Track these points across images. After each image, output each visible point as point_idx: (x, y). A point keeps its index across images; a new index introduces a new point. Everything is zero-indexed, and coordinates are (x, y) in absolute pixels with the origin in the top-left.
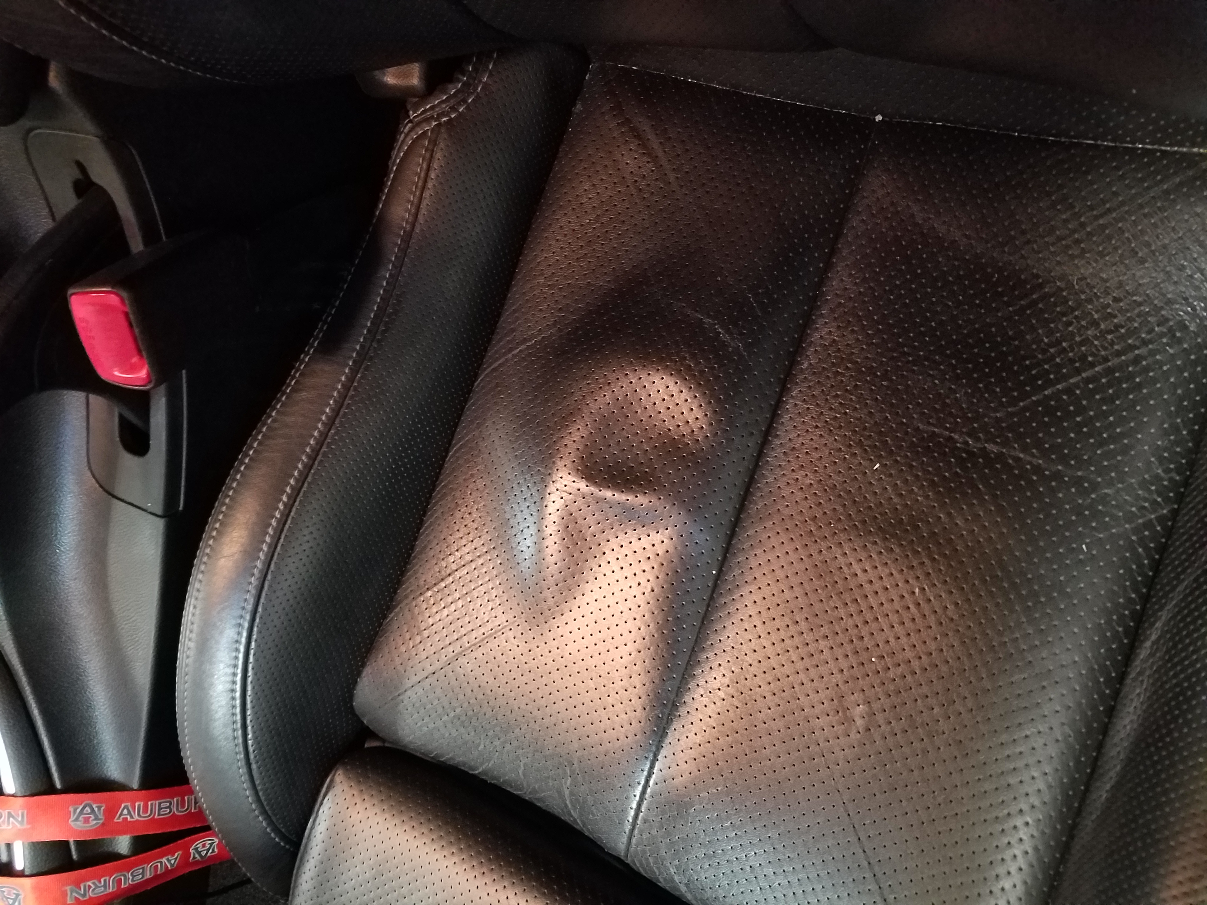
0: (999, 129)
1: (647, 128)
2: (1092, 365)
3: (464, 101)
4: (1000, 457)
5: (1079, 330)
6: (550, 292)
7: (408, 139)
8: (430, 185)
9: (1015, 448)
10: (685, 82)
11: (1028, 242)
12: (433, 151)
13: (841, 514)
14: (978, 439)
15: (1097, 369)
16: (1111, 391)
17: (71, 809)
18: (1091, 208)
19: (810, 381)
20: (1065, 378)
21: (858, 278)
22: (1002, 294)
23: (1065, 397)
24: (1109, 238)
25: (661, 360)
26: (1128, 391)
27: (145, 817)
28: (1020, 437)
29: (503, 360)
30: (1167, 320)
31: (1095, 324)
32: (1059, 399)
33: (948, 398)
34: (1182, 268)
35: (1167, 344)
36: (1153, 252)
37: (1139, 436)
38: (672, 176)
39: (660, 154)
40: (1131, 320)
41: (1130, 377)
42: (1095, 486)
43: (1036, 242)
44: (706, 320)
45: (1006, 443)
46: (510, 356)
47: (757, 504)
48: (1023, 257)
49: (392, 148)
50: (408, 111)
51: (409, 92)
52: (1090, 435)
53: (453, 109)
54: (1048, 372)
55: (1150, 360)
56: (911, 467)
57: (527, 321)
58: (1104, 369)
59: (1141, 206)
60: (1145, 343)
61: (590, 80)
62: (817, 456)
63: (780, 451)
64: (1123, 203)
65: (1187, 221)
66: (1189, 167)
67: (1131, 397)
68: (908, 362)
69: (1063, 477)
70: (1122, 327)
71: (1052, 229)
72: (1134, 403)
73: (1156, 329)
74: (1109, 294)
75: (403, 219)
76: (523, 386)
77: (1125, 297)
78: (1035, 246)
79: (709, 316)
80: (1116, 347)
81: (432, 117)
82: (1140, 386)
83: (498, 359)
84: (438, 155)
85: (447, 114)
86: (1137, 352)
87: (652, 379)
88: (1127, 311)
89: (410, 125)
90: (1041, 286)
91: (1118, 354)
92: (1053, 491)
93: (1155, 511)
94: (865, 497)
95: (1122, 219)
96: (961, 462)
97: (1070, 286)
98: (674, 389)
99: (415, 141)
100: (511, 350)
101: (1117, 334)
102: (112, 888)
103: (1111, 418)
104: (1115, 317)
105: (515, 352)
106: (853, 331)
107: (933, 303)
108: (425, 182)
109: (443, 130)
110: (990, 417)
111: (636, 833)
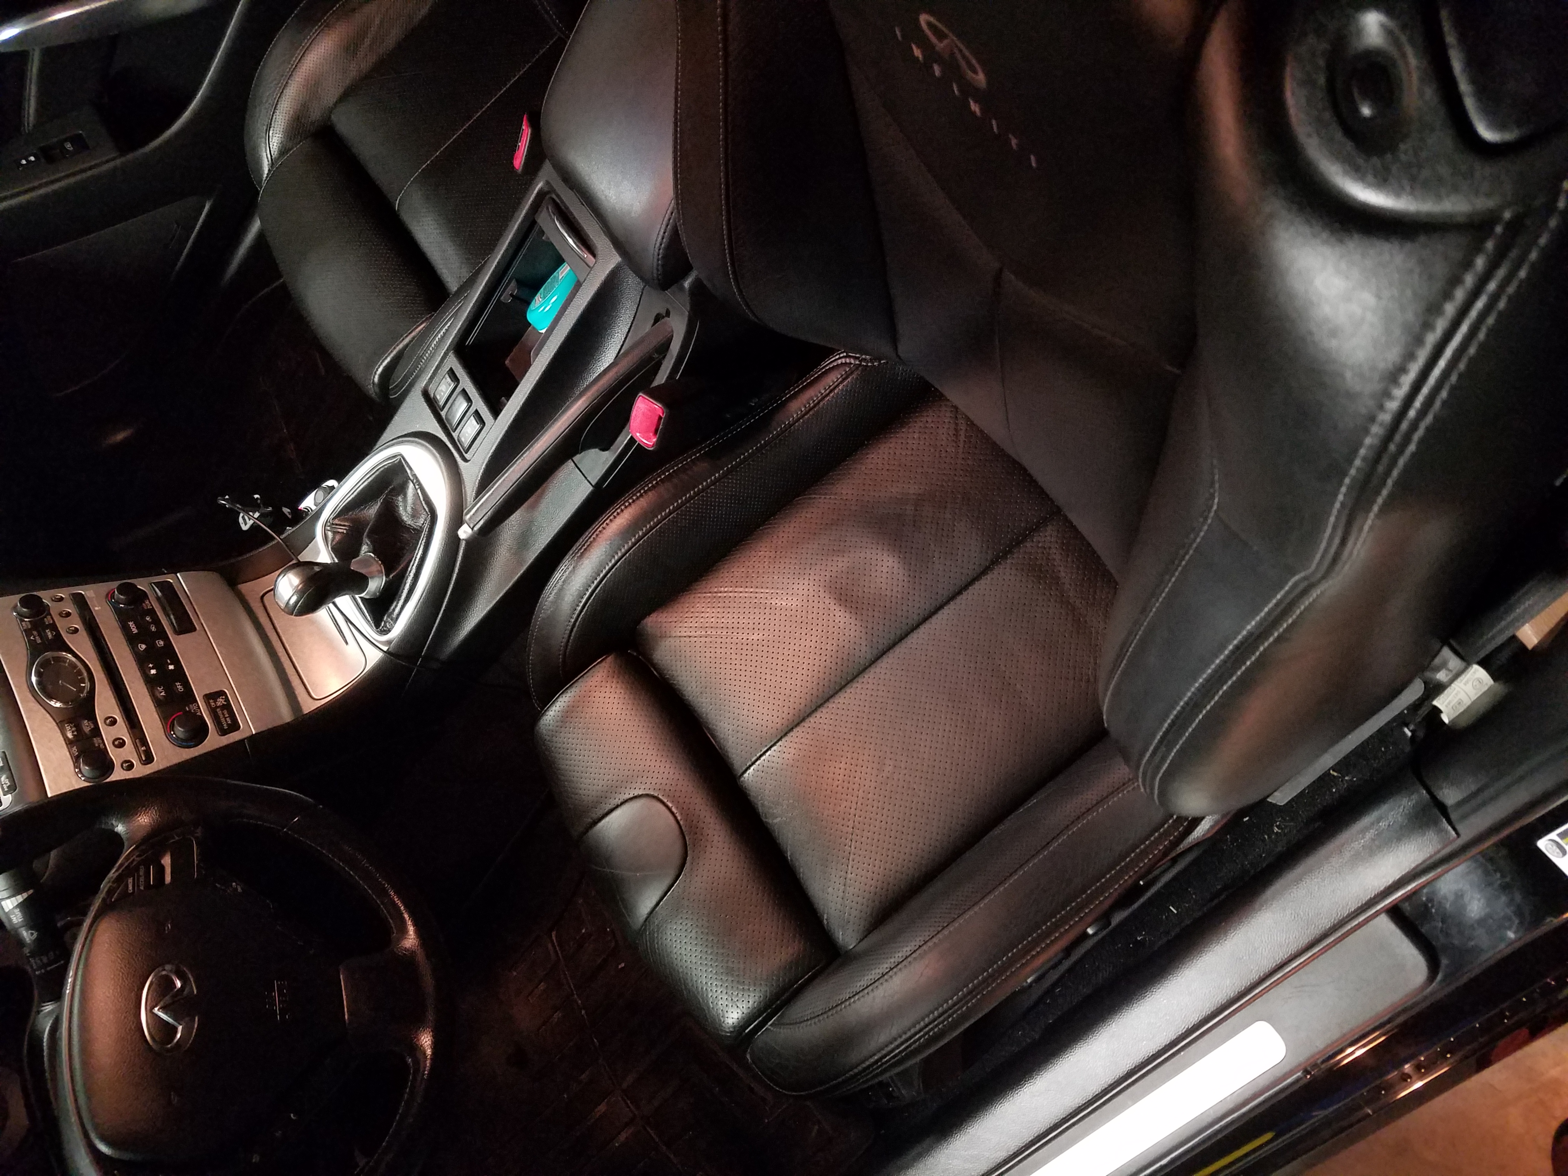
6: (864, 477)
12: (850, 375)
13: (937, 677)
29: (818, 496)
46: (823, 496)
47: (902, 649)
57: (843, 484)
62: (943, 644)
63: (927, 631)
76: (822, 518)
83: (816, 494)
85: (867, 362)
87: (889, 558)
89: (844, 354)
94: (952, 676)
98: (896, 570)
100: (825, 494)
105: (827, 496)
111: (752, 768)
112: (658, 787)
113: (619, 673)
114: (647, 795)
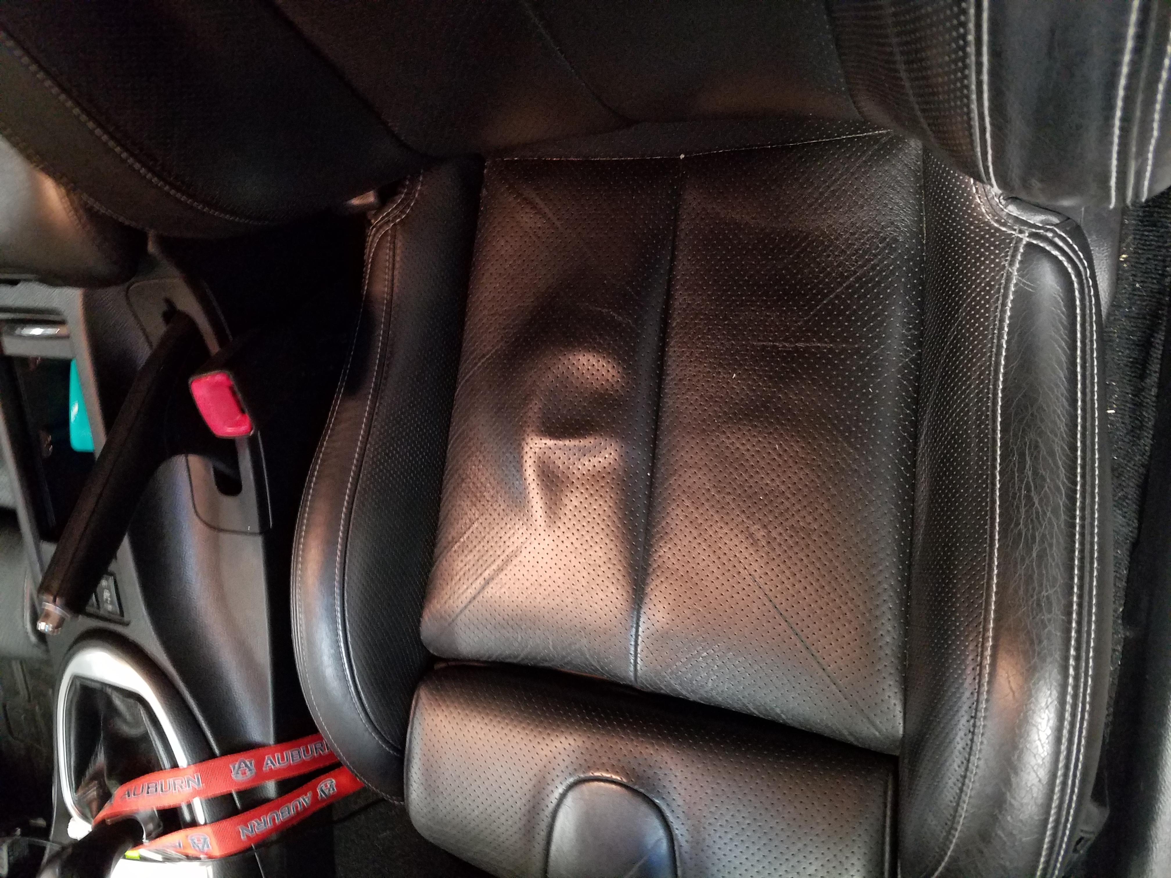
0: (758, 146)
1: (534, 196)
2: (848, 278)
3: (409, 205)
4: (806, 349)
5: (835, 258)
6: (494, 319)
7: (376, 238)
8: (397, 266)
9: (814, 341)
10: (551, 161)
11: (791, 213)
12: (394, 243)
13: (720, 412)
14: (791, 342)
15: (851, 279)
16: (863, 291)
17: (231, 767)
18: (825, 182)
19: (680, 334)
20: (833, 290)
21: (693, 261)
22: (784, 248)
23: (837, 302)
24: (839, 198)
25: (580, 344)
26: (874, 287)
27: (284, 765)
28: (815, 334)
29: (471, 373)
30: (885, 239)
31: (843, 252)
32: (833, 304)
33: (767, 321)
34: (886, 205)
35: (889, 253)
36: (866, 199)
37: (886, 313)
38: (558, 224)
39: (547, 210)
40: (864, 244)
41: (872, 279)
42: (868, 352)
43: (796, 211)
44: (604, 310)
45: (808, 340)
46: (476, 368)
47: (666, 421)
48: (790, 222)
49: (364, 248)
50: (370, 221)
51: (369, 207)
52: (856, 321)
53: (402, 212)
54: (823, 289)
55: (881, 265)
56: (755, 370)
57: (482, 342)
58: (855, 279)
59: (853, 174)
60: (875, 255)
61: (488, 172)
62: (696, 380)
63: (672, 383)
64: (842, 175)
65: (881, 176)
66: (875, 144)
67: (875, 291)
68: (737, 305)
69: (847, 351)
70: (860, 250)
71: (805, 200)
72: (878, 293)
73: (880, 245)
74: (847, 232)
75: (384, 292)
76: (490, 386)
77: (857, 231)
78: (797, 214)
79: (605, 307)
80: (859, 263)
81: (389, 220)
82: (879, 283)
83: (469, 372)
84: (399, 244)
85: (399, 217)
86: (872, 263)
87: (577, 358)
88: (860, 239)
89: (374, 229)
90: (806, 238)
91: (861, 266)
92: (843, 361)
93: (907, 357)
94: (732, 398)
95: (844, 184)
96: (784, 359)
97: (823, 233)
98: (593, 361)
99: (381, 239)
100: (476, 364)
101: (858, 255)
102: (270, 825)
103: (867, 307)
104: (854, 245)
105: (479, 364)
106: (699, 295)
107: (743, 265)
108: (394, 265)
109: (399, 227)
110: (794, 326)
111: (639, 660)
112: (571, 769)
113: (441, 696)
114: (571, 787)
